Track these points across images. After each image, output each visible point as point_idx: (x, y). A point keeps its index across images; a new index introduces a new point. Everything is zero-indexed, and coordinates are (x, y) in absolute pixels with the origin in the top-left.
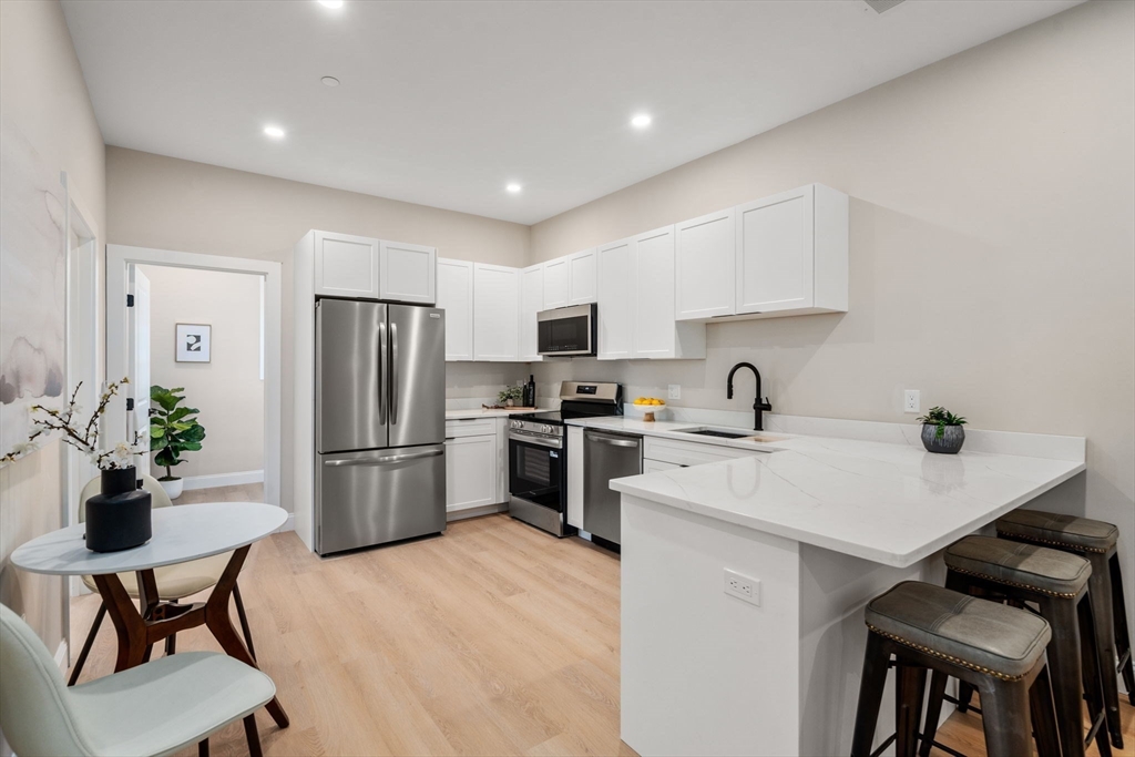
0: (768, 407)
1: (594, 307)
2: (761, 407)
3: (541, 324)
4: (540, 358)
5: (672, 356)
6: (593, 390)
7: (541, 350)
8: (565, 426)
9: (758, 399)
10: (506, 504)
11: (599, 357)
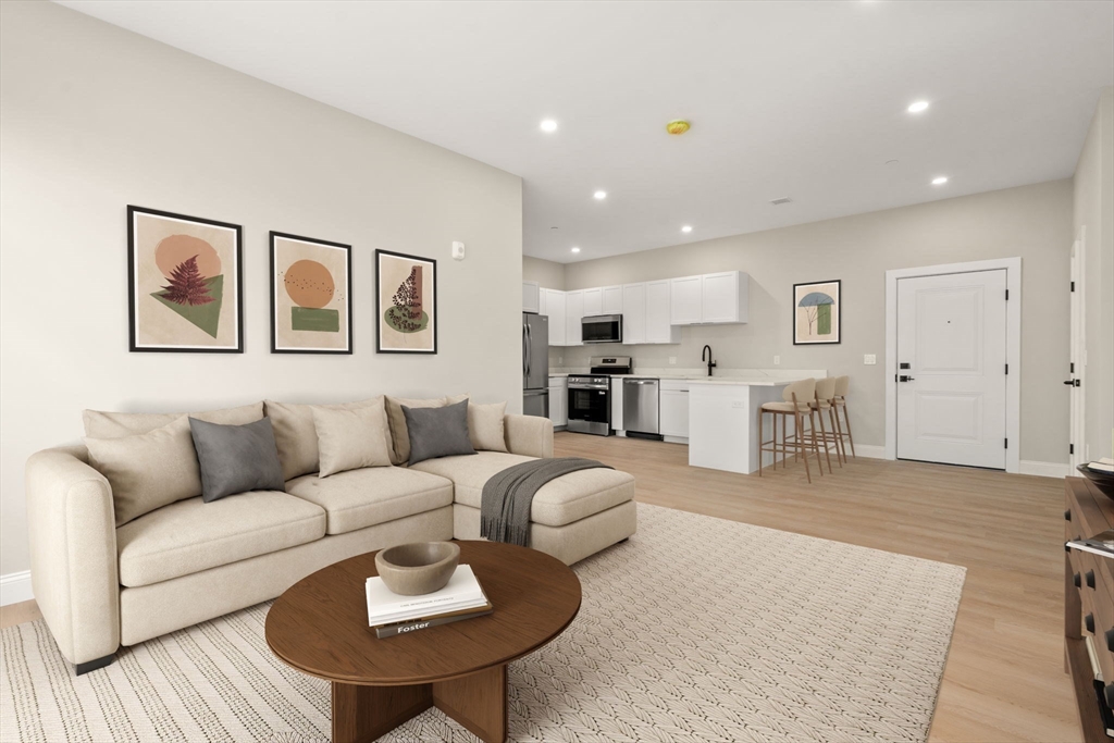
0: (714, 365)
1: (622, 316)
2: (711, 365)
3: (584, 325)
4: (582, 344)
5: (668, 342)
6: (614, 361)
7: (584, 339)
8: (610, 378)
9: (710, 362)
10: (566, 426)
11: (624, 343)
